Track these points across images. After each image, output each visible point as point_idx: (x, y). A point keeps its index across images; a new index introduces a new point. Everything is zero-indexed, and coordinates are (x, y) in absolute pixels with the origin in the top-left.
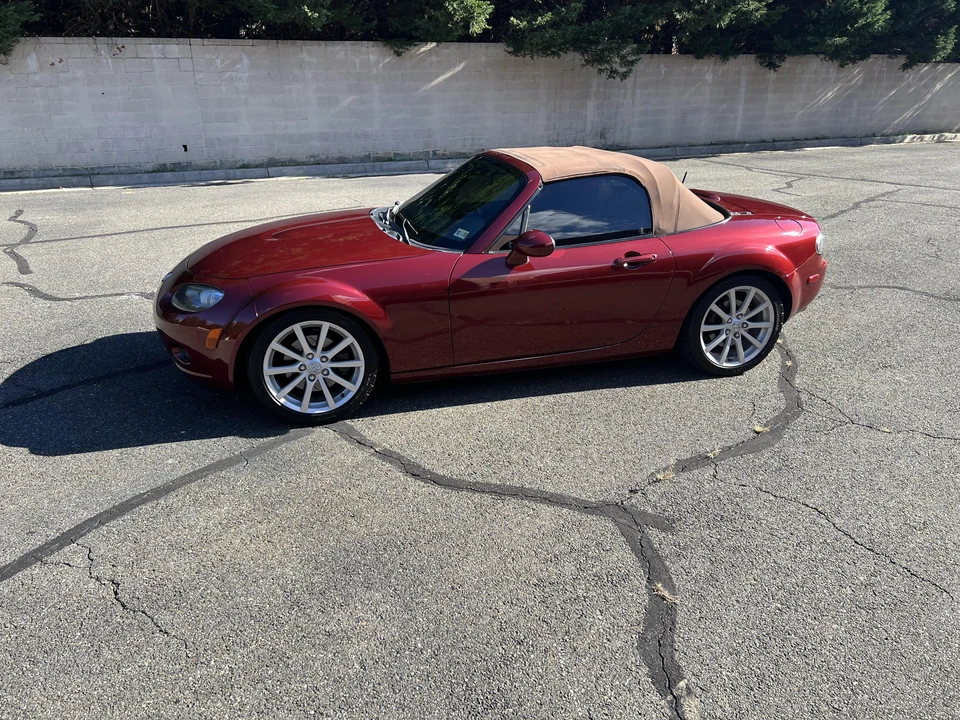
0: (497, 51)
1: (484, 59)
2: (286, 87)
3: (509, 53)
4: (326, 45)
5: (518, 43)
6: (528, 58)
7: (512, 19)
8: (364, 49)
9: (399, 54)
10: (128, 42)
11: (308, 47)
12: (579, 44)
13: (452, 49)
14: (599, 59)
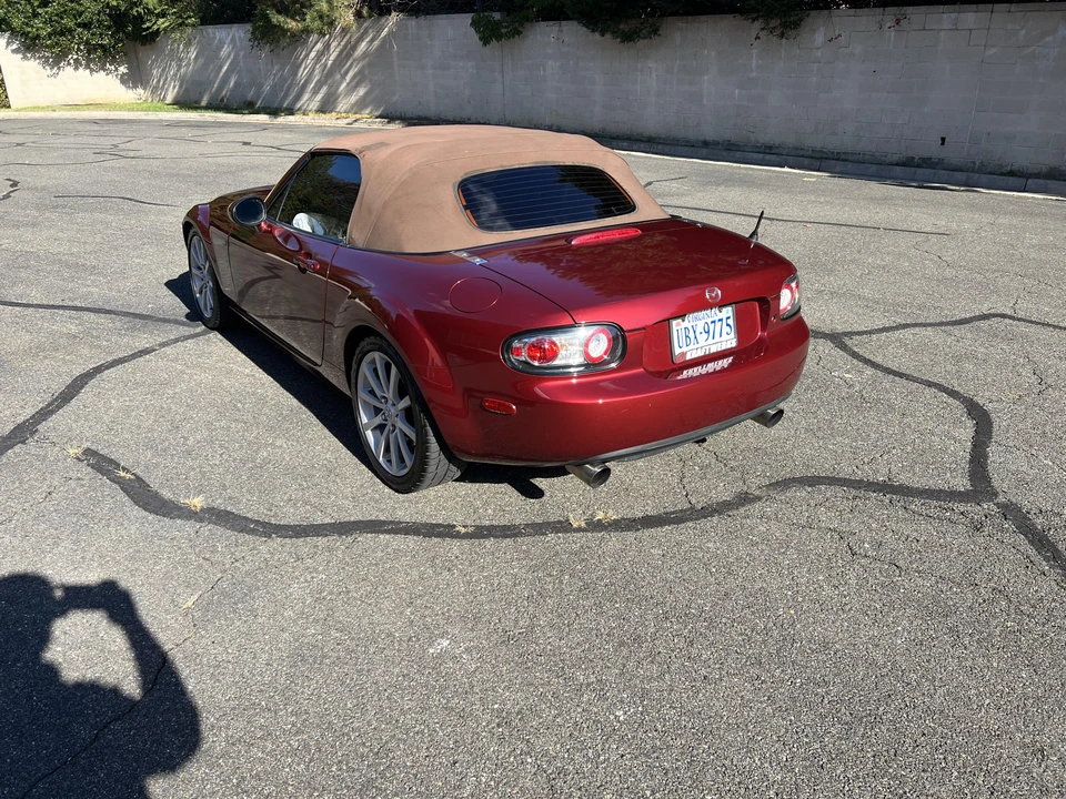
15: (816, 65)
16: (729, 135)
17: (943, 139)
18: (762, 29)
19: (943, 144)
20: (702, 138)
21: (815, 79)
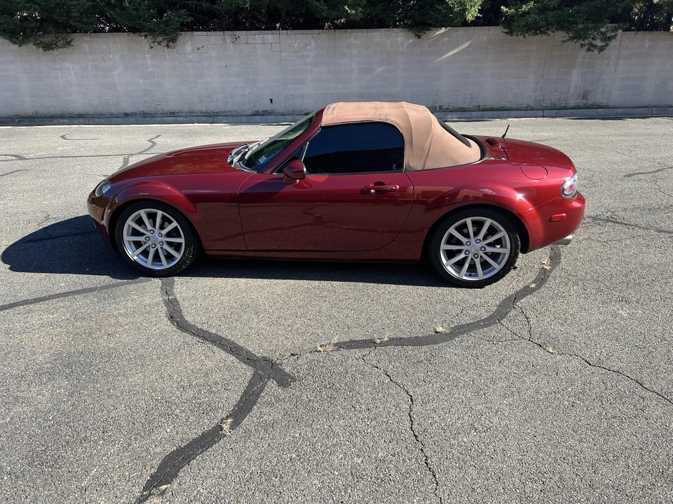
0: (495, 32)
1: (485, 38)
2: (338, 61)
3: (507, 33)
4: (367, 32)
5: (511, 25)
6: (521, 37)
7: (502, 7)
8: (394, 34)
9: (419, 37)
10: (242, 34)
11: (354, 34)
12: (563, 25)
13: (461, 31)
14: (578, 36)
15: (190, 63)
16: (142, 108)
17: (271, 100)
18: (154, 42)
19: (271, 102)
20: (123, 112)
21: (192, 72)
